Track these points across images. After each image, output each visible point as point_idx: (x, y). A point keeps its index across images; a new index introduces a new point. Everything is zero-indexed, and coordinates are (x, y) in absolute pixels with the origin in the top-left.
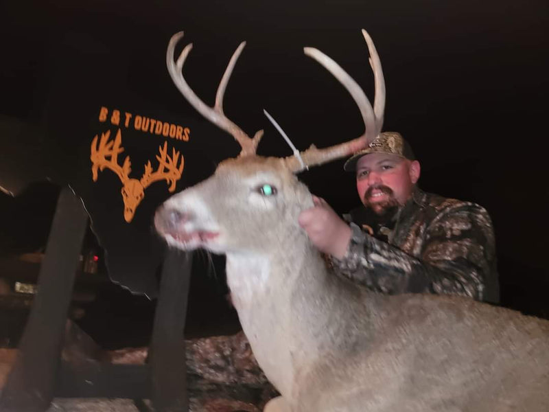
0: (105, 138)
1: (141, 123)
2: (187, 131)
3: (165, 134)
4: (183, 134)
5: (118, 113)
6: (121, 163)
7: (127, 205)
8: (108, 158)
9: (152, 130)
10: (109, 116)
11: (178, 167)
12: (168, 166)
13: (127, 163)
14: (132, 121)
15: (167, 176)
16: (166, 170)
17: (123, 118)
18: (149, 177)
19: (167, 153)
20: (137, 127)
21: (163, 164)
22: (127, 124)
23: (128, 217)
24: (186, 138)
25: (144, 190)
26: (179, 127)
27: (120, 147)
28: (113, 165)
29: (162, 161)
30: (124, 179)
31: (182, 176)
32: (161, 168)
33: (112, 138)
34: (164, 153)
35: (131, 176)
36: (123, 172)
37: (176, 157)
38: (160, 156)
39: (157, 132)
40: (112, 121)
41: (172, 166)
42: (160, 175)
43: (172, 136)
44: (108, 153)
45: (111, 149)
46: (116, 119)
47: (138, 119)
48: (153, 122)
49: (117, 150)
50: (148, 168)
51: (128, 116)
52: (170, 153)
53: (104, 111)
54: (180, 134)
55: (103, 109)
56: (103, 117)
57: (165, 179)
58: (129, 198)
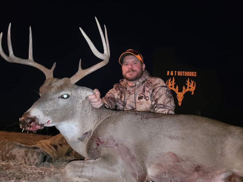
0: (170, 81)
1: (180, 74)
2: (195, 73)
3: (188, 75)
4: (194, 74)
5: (172, 72)
6: (175, 87)
7: (179, 101)
8: (171, 87)
9: (183, 75)
10: (170, 73)
11: (194, 86)
12: (190, 86)
13: (177, 87)
14: (177, 73)
15: (190, 90)
16: (190, 88)
17: (174, 73)
18: (184, 91)
20: (179, 75)
21: (188, 86)
22: (175, 75)
23: (180, 104)
24: (195, 75)
25: (183, 95)
26: (192, 72)
27: (174, 82)
28: (173, 88)
29: (188, 85)
30: (177, 92)
31: (195, 89)
32: (188, 87)
33: (172, 80)
34: (188, 82)
35: (179, 91)
36: (176, 90)
37: (192, 83)
38: (187, 83)
39: (185, 75)
40: (171, 75)
41: (191, 86)
42: (188, 90)
43: (190, 76)
44: (171, 85)
45: (172, 84)
46: (172, 74)
47: (179, 72)
48: (183, 72)
49: (174, 84)
50: (184, 88)
51: (176, 72)
52: (190, 82)
53: (168, 72)
54: (193, 74)
55: (168, 71)
56: (168, 74)
57: (190, 91)
58: (179, 98)
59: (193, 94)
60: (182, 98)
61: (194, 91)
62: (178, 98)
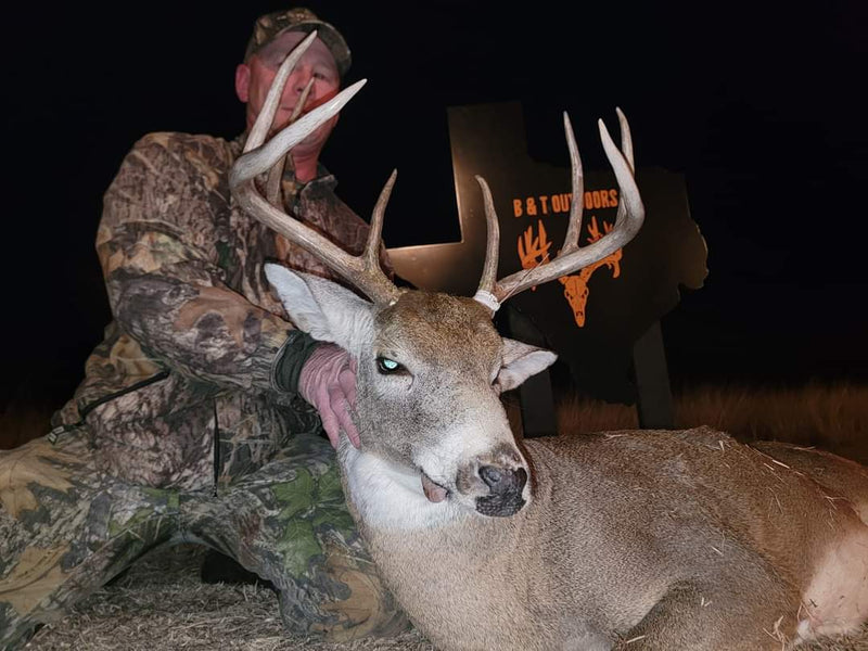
0: (528, 236)
1: (559, 203)
2: (613, 193)
4: (610, 199)
5: (532, 201)
7: (575, 310)
8: (539, 258)
10: (524, 206)
14: (549, 202)
15: (607, 260)
17: (538, 204)
19: (599, 231)
20: (556, 209)
22: (545, 211)
23: (580, 321)
25: (588, 284)
26: (602, 192)
27: (547, 242)
33: (536, 234)
34: (595, 232)
38: (593, 238)
40: (529, 213)
43: (598, 206)
44: (537, 254)
46: (532, 210)
47: (555, 198)
49: (545, 247)
51: (543, 199)
52: (601, 230)
53: (517, 204)
54: (605, 199)
55: (516, 201)
56: (518, 212)
57: (605, 265)
58: (575, 299)
59: (616, 274)
60: (586, 296)
61: (619, 262)
62: (569, 298)
